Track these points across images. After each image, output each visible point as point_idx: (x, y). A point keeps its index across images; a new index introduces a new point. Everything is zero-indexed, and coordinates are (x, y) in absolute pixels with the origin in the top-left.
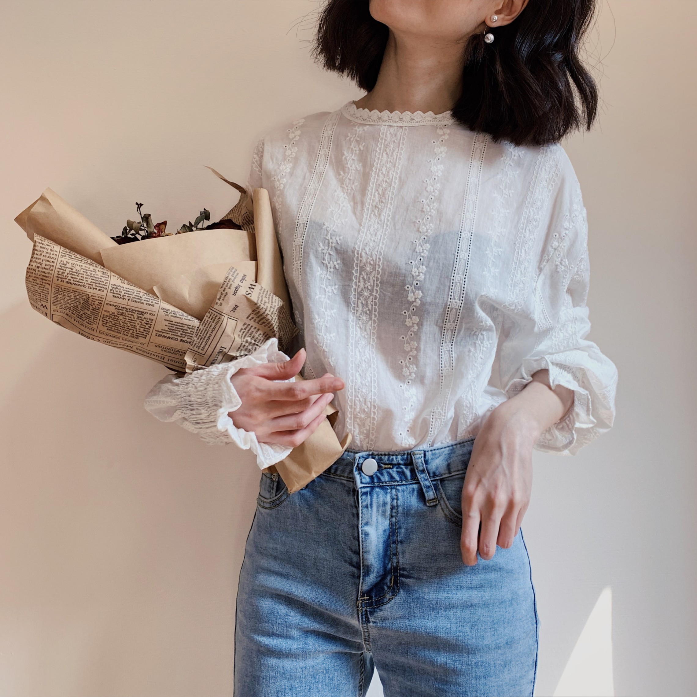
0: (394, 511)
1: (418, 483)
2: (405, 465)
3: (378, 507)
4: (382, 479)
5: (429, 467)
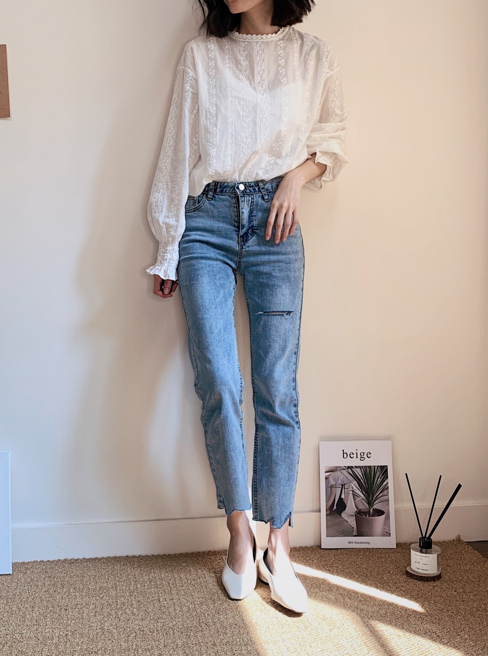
0: (252, 204)
1: (262, 193)
2: (255, 186)
3: (247, 202)
4: (247, 192)
5: (265, 187)
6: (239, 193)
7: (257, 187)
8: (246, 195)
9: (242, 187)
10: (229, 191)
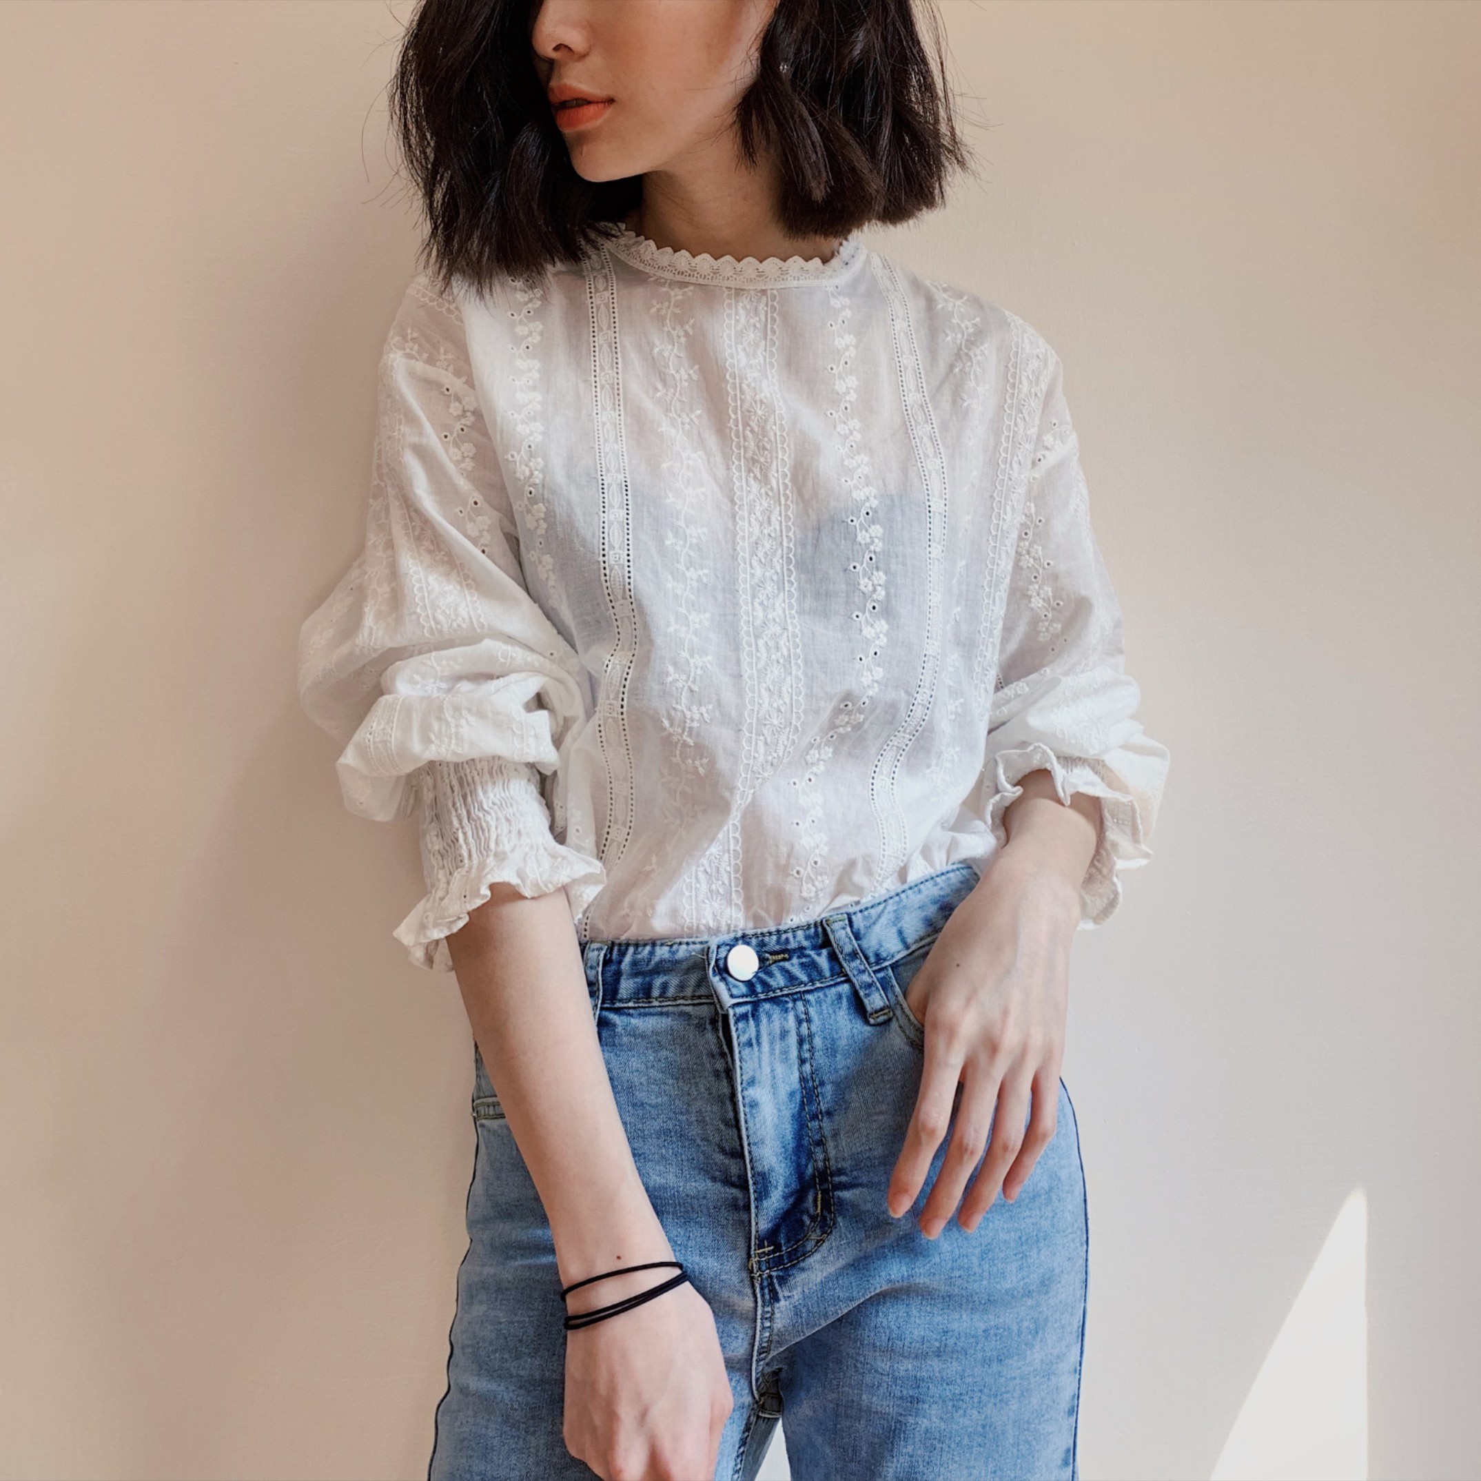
0: (806, 1047)
1: (848, 980)
3: (772, 1042)
4: (772, 984)
5: (865, 944)
6: (728, 1001)
7: (824, 952)
8: (767, 1006)
9: (744, 963)
10: (682, 987)
